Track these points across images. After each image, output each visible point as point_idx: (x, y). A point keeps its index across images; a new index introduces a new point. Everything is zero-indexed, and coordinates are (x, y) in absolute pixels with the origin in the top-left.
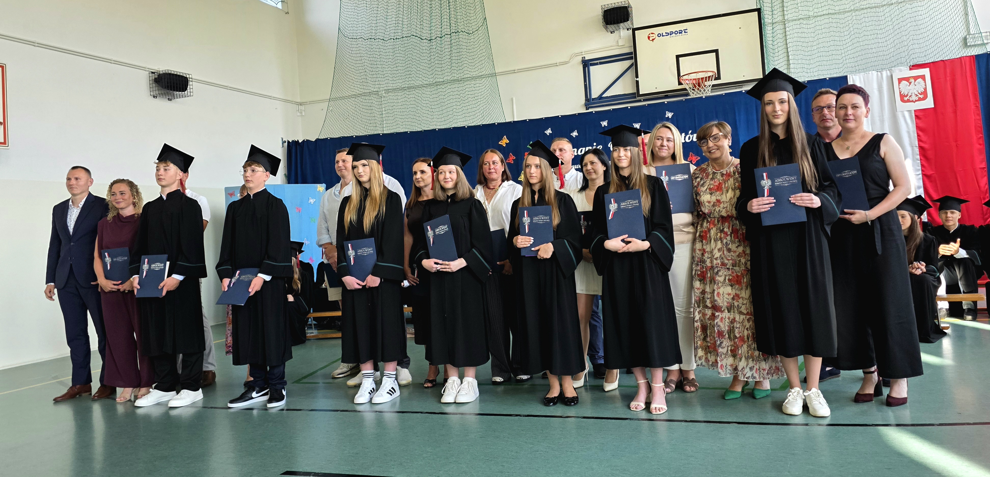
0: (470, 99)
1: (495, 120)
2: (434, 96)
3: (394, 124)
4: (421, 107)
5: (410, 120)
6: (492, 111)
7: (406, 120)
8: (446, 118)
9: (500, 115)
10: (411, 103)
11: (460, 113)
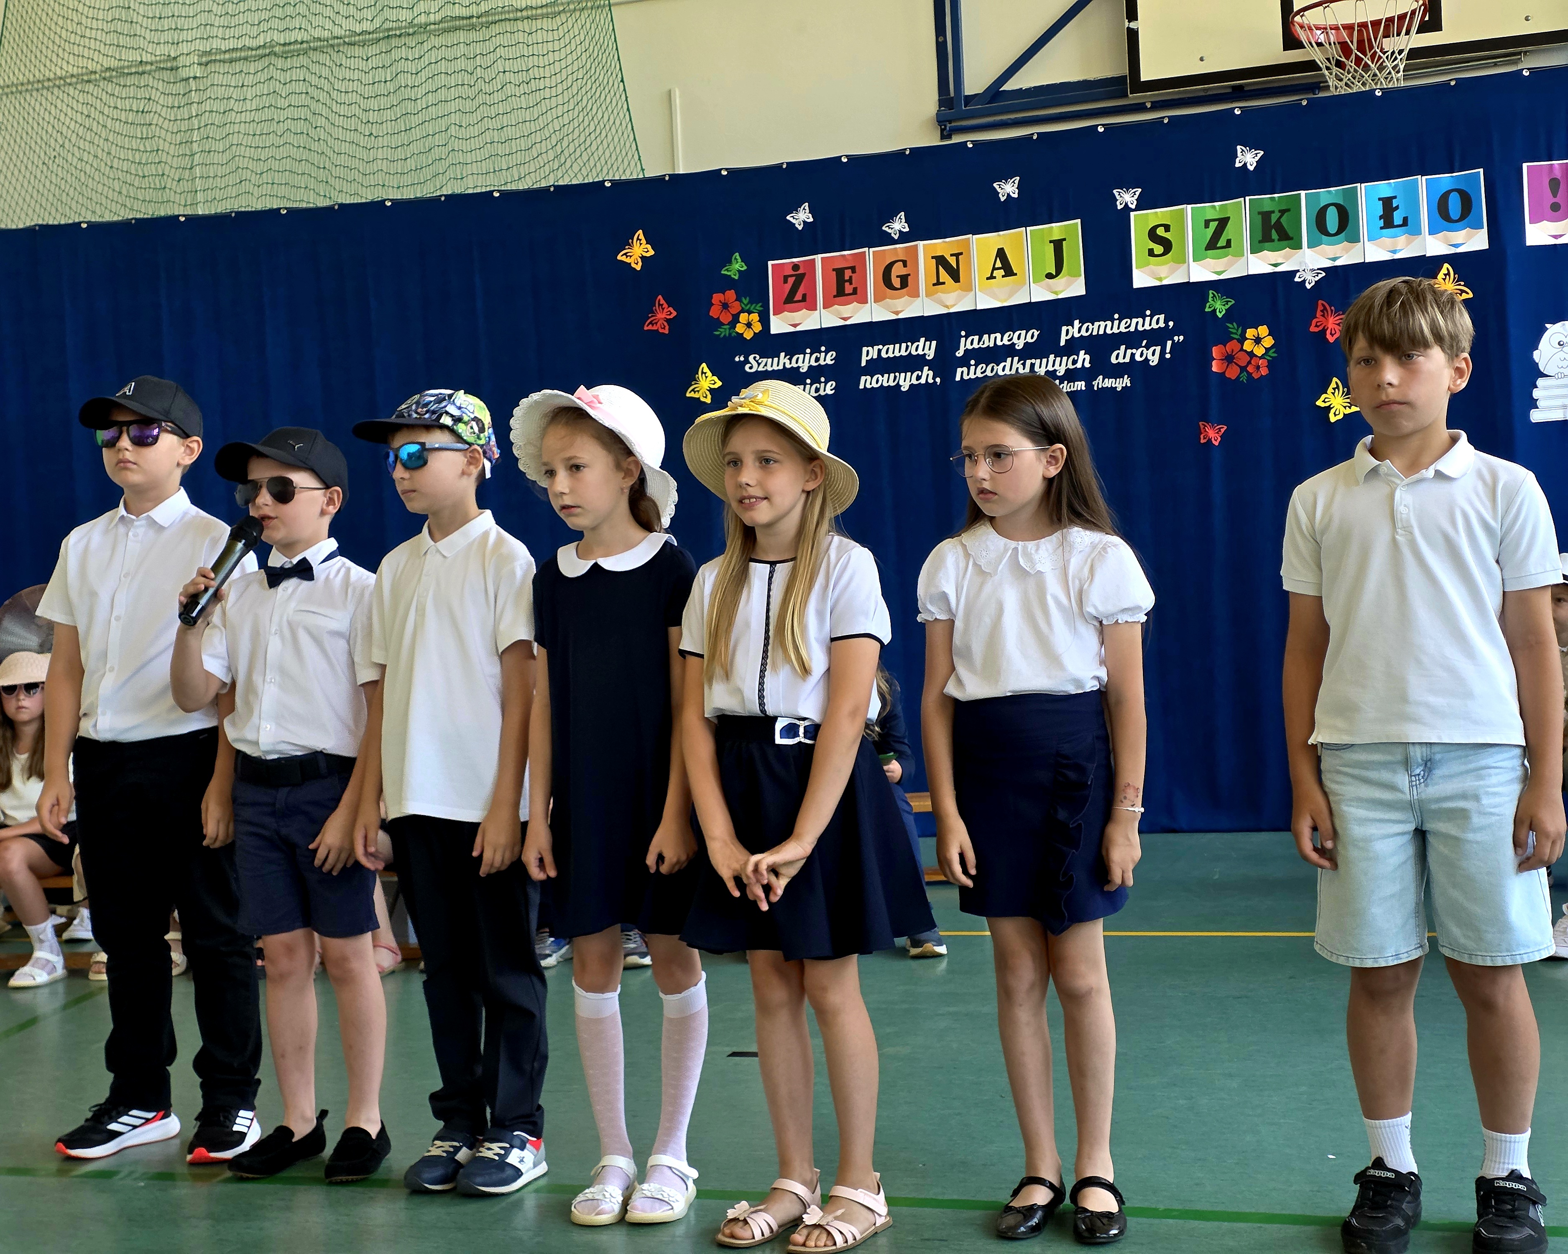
0: (509, 90)
1: (605, 170)
2: (380, 75)
3: (232, 179)
4: (332, 116)
5: (288, 164)
6: (593, 136)
7: (275, 165)
8: (424, 160)
9: (624, 153)
10: (294, 100)
11: (474, 144)
